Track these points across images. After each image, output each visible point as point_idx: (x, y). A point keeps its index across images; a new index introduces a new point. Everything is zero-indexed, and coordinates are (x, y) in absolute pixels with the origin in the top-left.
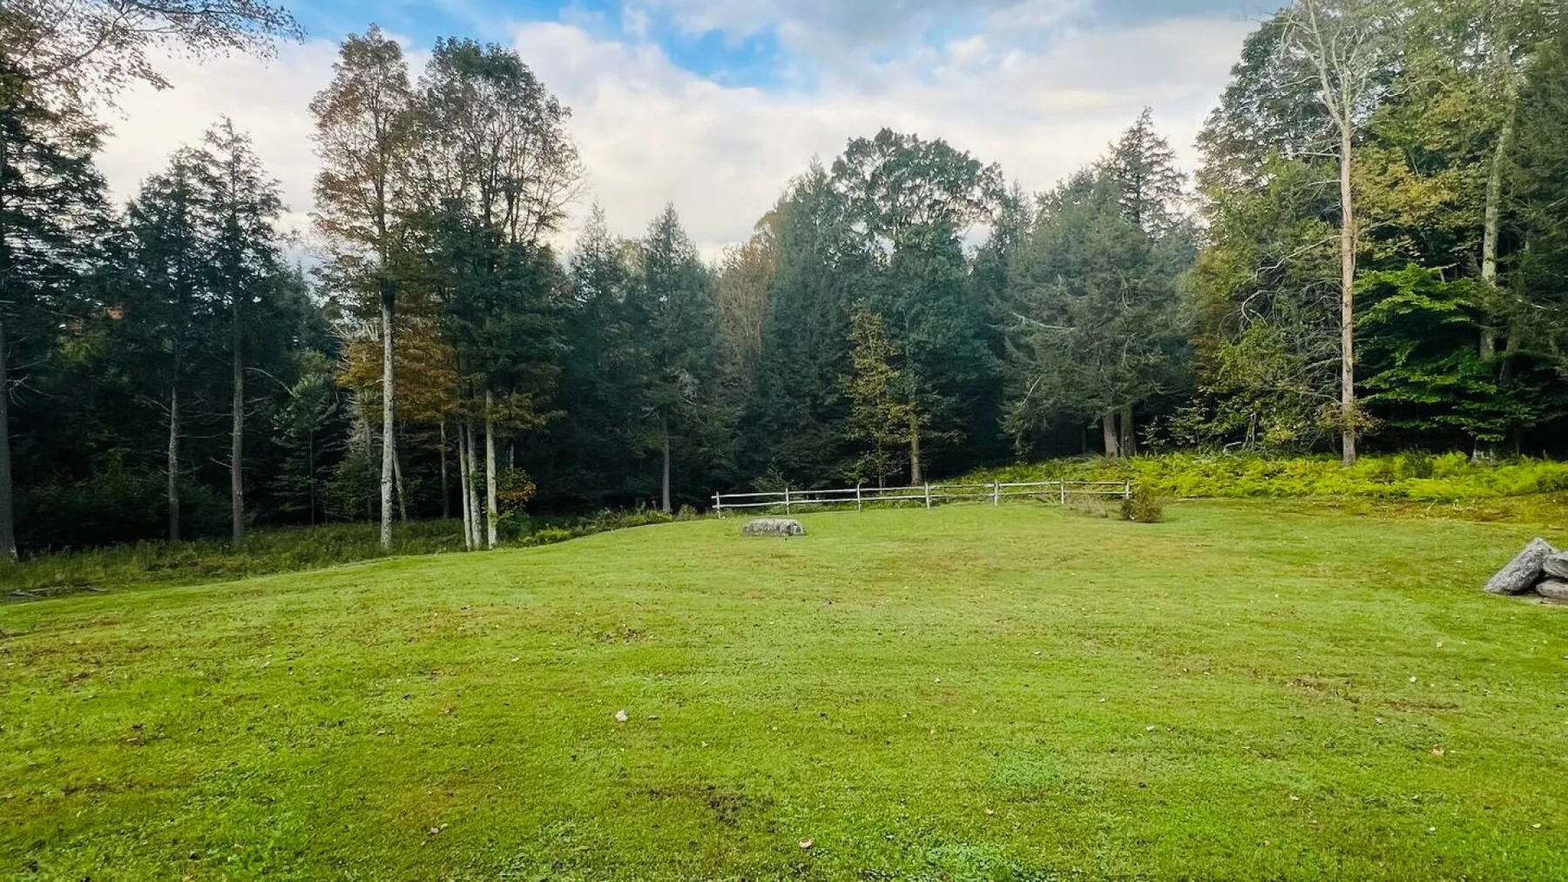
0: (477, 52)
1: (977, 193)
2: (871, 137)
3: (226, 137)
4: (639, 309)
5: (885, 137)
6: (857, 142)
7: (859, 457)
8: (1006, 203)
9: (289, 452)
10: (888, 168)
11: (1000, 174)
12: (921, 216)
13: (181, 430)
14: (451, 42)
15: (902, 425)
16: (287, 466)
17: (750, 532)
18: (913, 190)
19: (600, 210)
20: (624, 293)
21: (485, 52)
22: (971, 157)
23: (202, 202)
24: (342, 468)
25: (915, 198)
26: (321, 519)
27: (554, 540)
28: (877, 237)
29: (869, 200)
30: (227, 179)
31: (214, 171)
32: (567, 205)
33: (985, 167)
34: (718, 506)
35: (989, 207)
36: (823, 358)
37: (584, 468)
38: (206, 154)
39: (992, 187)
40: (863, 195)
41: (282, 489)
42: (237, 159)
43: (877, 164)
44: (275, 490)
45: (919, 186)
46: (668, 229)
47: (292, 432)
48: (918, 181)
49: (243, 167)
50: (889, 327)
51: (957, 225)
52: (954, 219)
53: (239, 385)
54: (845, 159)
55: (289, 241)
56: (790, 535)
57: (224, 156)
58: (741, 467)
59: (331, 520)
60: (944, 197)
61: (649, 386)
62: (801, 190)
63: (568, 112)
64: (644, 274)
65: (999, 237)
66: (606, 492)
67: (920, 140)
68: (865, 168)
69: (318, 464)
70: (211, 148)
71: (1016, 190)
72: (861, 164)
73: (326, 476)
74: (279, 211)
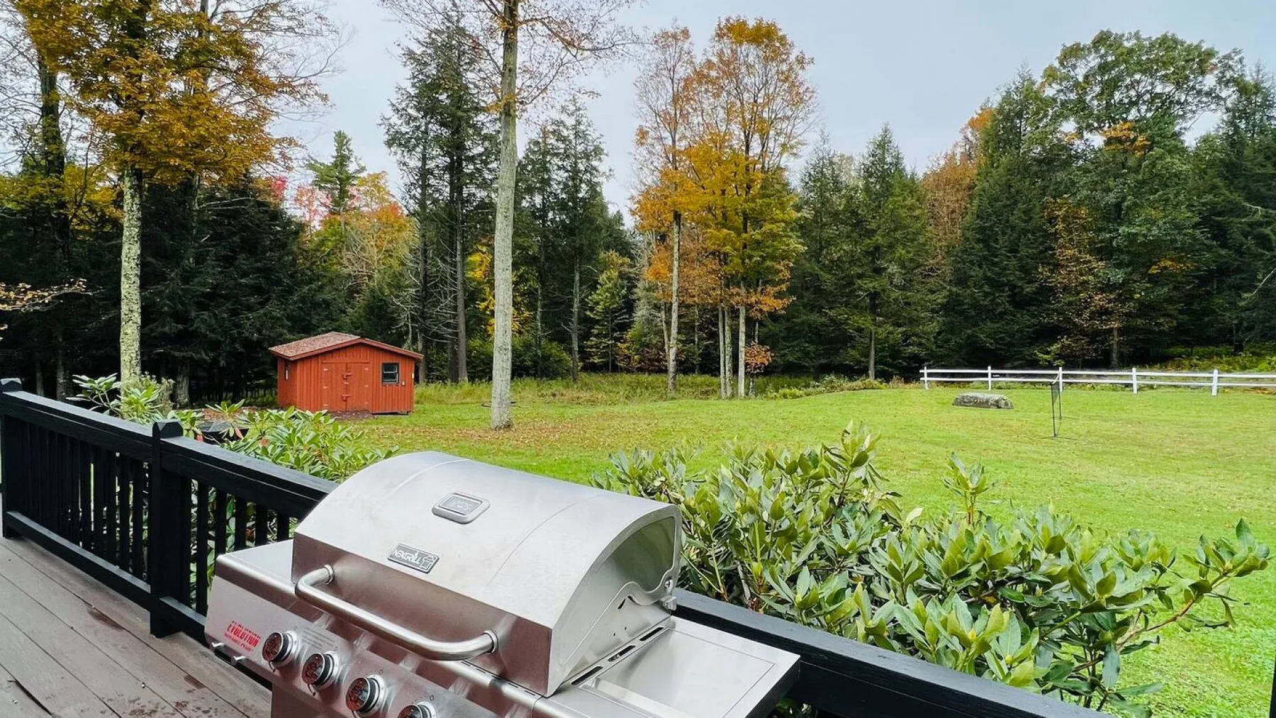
0: (744, 23)
1: (1210, 81)
2: (1087, 41)
3: (572, 108)
4: (854, 213)
5: (1102, 39)
6: (1072, 47)
7: (1056, 341)
8: (1243, 89)
9: (597, 322)
10: (1104, 68)
11: (1241, 60)
12: (1139, 111)
13: (544, 306)
14: (728, 20)
15: (1103, 312)
16: (595, 332)
17: (961, 402)
18: (1131, 86)
19: (826, 134)
20: (844, 201)
21: (751, 23)
22: (1205, 47)
23: (557, 155)
24: (629, 335)
25: (1133, 93)
26: (616, 369)
27: (794, 396)
28: (1087, 135)
29: (1081, 100)
30: (572, 137)
31: (565, 133)
32: (806, 134)
33: (1220, 55)
34: (926, 378)
35: (1223, 95)
36: (1023, 252)
37: (806, 342)
38: (562, 122)
39: (1228, 75)
40: (1073, 96)
41: (591, 347)
42: (579, 123)
43: (1092, 65)
44: (588, 347)
45: (1139, 82)
46: (883, 144)
47: (600, 308)
48: (1137, 77)
49: (582, 127)
50: (1096, 219)
51: (1183, 117)
52: (1176, 110)
53: (577, 278)
54: (1057, 64)
55: (607, 177)
56: (999, 407)
57: (570, 121)
58: (938, 347)
59: (622, 370)
60: (1167, 90)
61: (860, 276)
62: (1007, 99)
63: (812, 61)
64: (861, 184)
65: (1232, 123)
66: (823, 361)
67: (1143, 37)
68: (1078, 70)
69: (614, 330)
70: (564, 117)
71: (1258, 71)
72: (1074, 67)
73: (617, 339)
74: (602, 157)
